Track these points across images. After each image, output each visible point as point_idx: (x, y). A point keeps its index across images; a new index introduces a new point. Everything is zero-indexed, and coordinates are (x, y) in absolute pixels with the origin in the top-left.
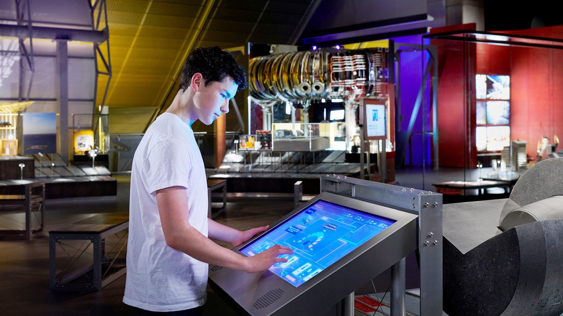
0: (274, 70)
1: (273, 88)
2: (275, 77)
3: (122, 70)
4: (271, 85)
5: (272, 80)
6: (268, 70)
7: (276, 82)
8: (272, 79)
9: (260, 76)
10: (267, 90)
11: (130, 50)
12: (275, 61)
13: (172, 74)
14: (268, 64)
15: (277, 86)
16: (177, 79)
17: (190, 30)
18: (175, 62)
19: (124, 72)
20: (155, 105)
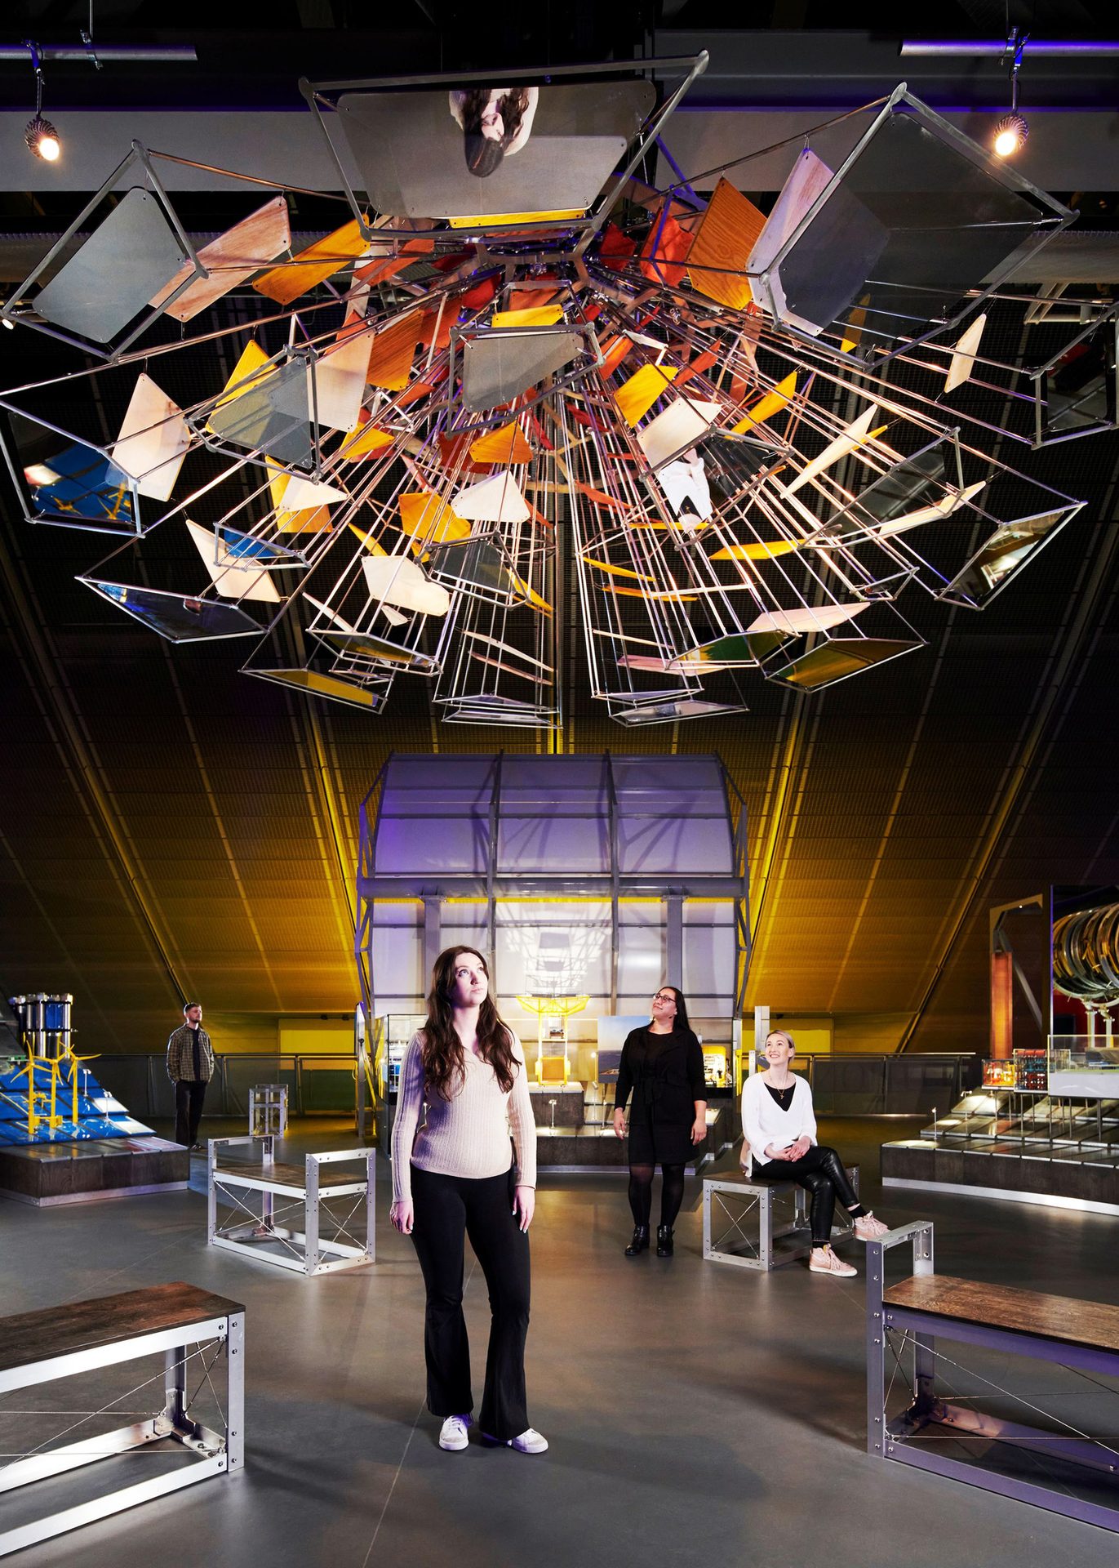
0: (1104, 932)
1: (1100, 967)
2: (1105, 946)
3: (848, 954)
4: (1097, 962)
5: (1099, 952)
6: (1091, 935)
7: (1108, 957)
8: (1098, 949)
9: (1074, 947)
10: (1090, 974)
11: (859, 920)
12: (1107, 916)
13: (936, 956)
14: (1093, 921)
15: (1110, 964)
16: (945, 964)
17: (962, 882)
18: (938, 937)
19: (850, 958)
20: (911, 1009)
